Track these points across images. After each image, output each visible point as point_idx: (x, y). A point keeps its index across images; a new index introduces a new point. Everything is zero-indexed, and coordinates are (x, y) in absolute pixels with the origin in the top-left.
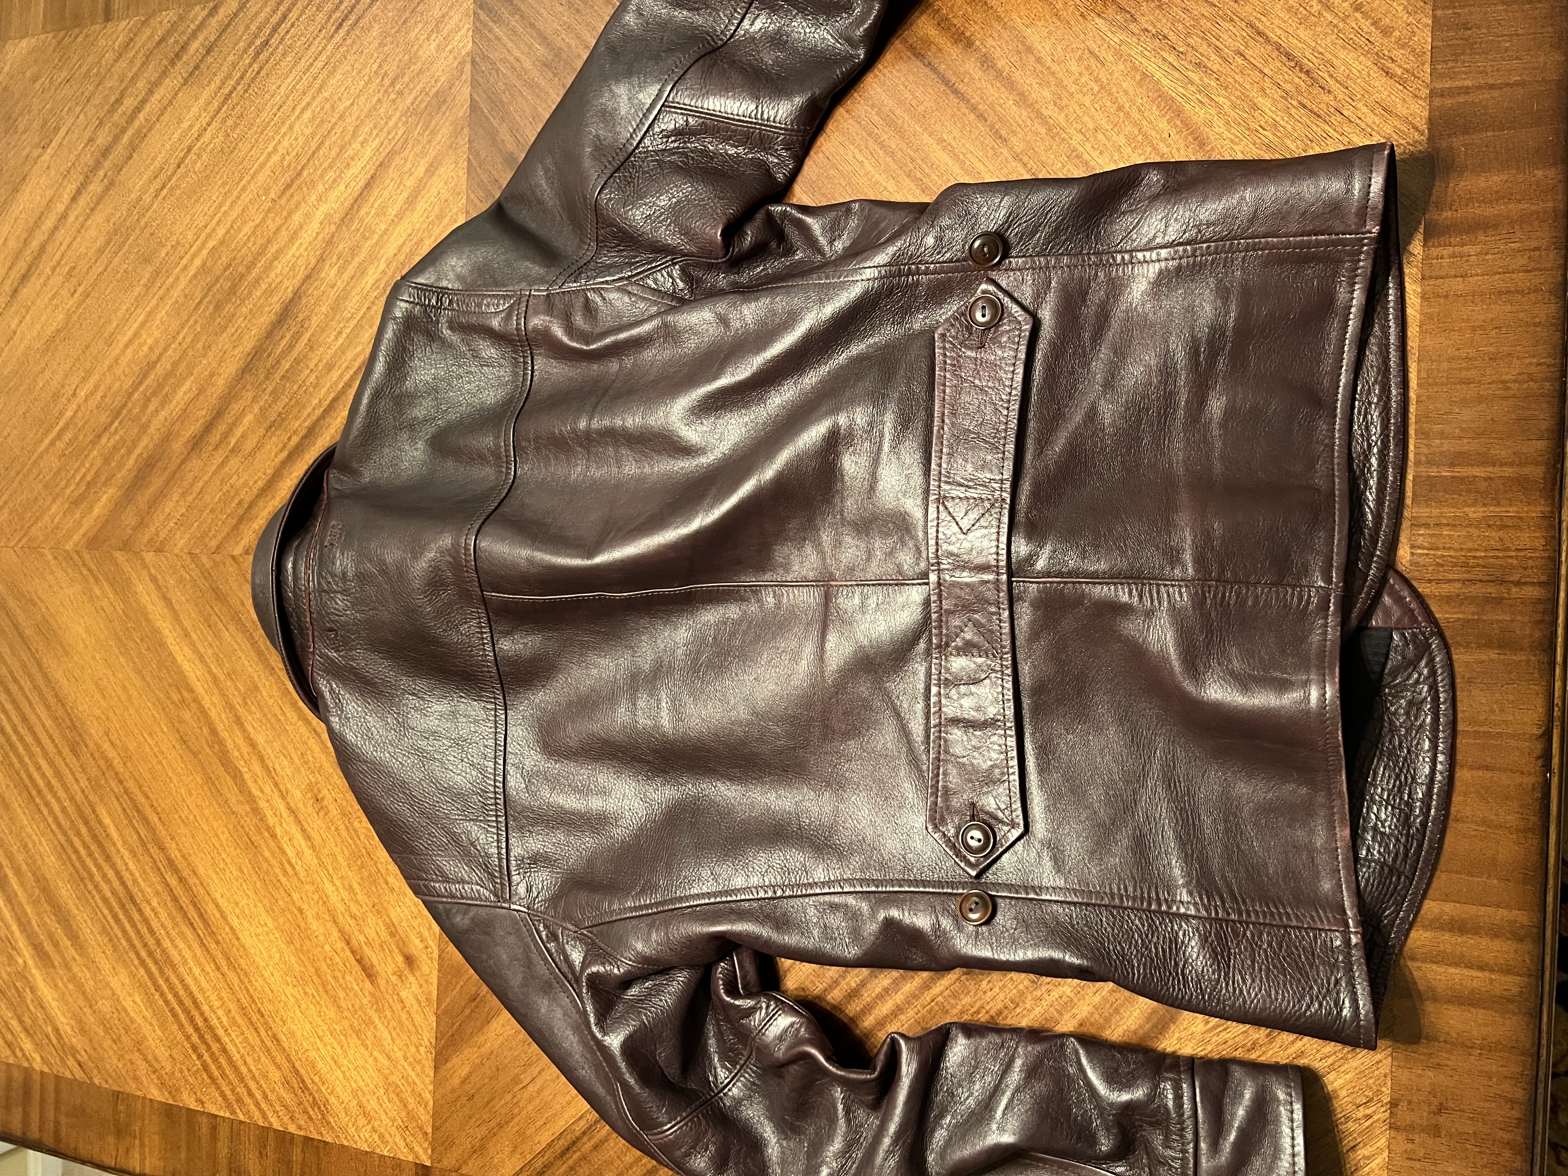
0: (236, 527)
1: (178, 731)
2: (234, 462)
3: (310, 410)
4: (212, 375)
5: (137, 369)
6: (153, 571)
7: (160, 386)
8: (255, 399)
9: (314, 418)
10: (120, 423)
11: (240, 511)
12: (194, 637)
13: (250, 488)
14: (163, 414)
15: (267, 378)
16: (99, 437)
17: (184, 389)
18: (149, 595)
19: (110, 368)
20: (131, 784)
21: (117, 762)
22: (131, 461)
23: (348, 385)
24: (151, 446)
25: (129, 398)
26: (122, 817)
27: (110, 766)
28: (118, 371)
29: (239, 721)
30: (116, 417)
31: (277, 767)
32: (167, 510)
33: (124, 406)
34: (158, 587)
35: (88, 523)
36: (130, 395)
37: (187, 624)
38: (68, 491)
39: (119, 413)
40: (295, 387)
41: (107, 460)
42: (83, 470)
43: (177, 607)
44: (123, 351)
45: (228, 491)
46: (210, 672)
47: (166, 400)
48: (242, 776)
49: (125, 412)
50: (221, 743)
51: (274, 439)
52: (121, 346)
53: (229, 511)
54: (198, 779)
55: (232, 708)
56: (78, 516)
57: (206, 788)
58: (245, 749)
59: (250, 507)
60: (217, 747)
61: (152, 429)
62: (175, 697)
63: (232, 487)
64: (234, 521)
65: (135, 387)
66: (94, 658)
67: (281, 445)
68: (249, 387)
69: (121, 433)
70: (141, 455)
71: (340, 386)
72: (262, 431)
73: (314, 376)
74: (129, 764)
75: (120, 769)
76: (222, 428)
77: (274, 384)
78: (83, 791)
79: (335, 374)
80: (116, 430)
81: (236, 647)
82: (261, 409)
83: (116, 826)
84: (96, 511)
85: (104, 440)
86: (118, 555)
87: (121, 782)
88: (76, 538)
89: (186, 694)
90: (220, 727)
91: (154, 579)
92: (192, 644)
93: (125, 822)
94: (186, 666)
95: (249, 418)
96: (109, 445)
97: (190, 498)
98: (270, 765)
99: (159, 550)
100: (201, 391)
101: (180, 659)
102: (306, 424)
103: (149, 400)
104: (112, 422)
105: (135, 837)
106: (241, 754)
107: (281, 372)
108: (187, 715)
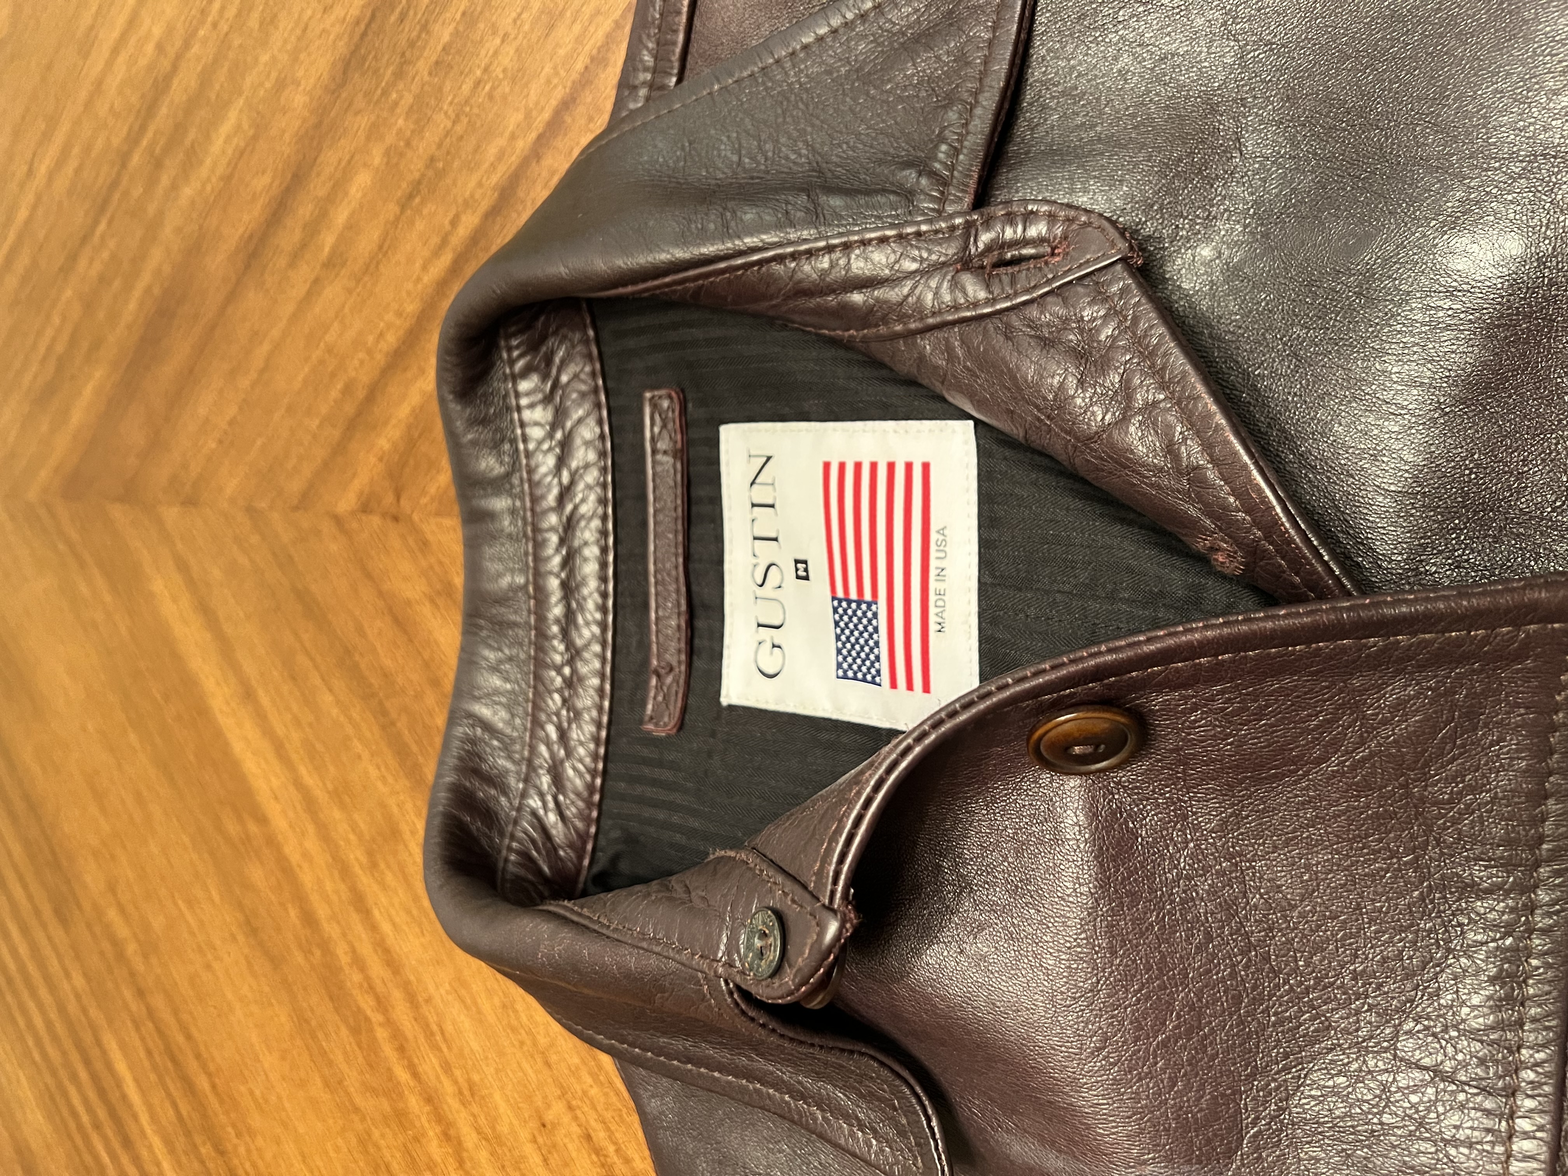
0: (340, 449)
1: (240, 906)
2: (333, 292)
3: (501, 142)
4: (280, 85)
5: (134, 99)
6: (180, 546)
7: (179, 129)
8: (374, 132)
9: (514, 160)
10: (110, 223)
11: (350, 409)
12: (265, 700)
13: (370, 352)
14: (187, 192)
15: (399, 74)
16: (73, 258)
17: (226, 128)
18: (175, 600)
19: (89, 104)
20: (158, 1002)
21: (131, 948)
22: (132, 306)
23: (599, 60)
24: (167, 269)
25: (124, 165)
26: (146, 1063)
27: (121, 956)
28: (102, 109)
29: (359, 903)
30: (102, 209)
31: (449, 1028)
32: (202, 411)
33: (114, 184)
34: (191, 583)
35: (62, 443)
36: (124, 158)
37: (250, 669)
38: (27, 378)
39: (106, 201)
40: (466, 88)
41: (89, 305)
42: (49, 332)
43: (228, 629)
44: (110, 63)
45: (322, 362)
46: (298, 784)
47: (192, 159)
48: (371, 1030)
49: (117, 196)
50: (325, 946)
51: (420, 225)
52: (105, 52)
53: (324, 409)
54: (283, 1019)
55: (345, 871)
56: (44, 428)
57: (299, 1042)
58: (377, 969)
59: (371, 397)
60: (318, 953)
61: (167, 231)
62: (232, 827)
63: (330, 350)
64: (336, 434)
65: (133, 139)
66: (84, 729)
67: (435, 240)
68: (360, 102)
69: (112, 244)
70: (148, 290)
71: (579, 66)
72: (392, 208)
73: (510, 50)
74: (154, 960)
75: (139, 966)
76: (305, 210)
77: (415, 88)
78: (78, 996)
79: (565, 35)
80: (103, 238)
81: (350, 730)
82: (387, 153)
83: (136, 1080)
84: (77, 417)
85: (82, 263)
86: (118, 512)
87: (141, 993)
88: (44, 474)
89: (253, 828)
90: (322, 912)
91: (183, 567)
92: (260, 717)
93: (153, 1077)
94: (251, 766)
95: (362, 180)
96: (94, 272)
97: (244, 382)
98: (432, 1019)
99: (190, 502)
100: (260, 128)
101: (238, 747)
102: (494, 179)
103: (158, 165)
104: (96, 222)
105: (171, 1112)
106: (368, 978)
107: (431, 54)
108: (257, 874)
